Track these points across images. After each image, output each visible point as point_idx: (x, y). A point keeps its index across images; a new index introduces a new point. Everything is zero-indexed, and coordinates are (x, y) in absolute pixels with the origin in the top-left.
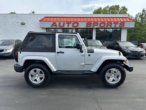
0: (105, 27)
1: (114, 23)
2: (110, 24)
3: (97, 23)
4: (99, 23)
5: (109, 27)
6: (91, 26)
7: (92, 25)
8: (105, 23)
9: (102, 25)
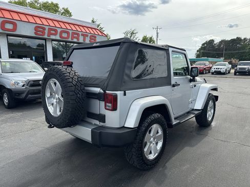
0: (70, 40)
1: (82, 35)
2: (76, 36)
3: (56, 31)
4: (59, 30)
5: (75, 40)
6: (44, 35)
7: (46, 31)
8: (68, 33)
9: (65, 35)
